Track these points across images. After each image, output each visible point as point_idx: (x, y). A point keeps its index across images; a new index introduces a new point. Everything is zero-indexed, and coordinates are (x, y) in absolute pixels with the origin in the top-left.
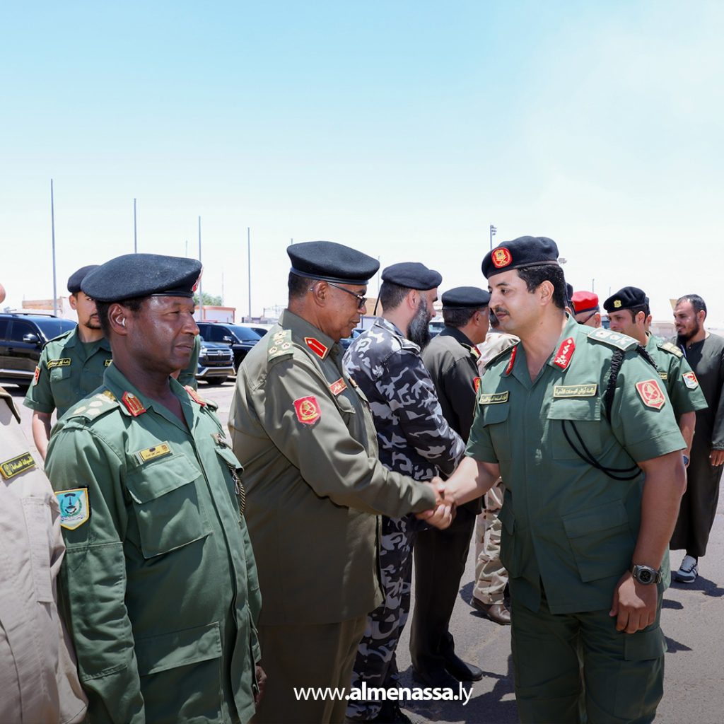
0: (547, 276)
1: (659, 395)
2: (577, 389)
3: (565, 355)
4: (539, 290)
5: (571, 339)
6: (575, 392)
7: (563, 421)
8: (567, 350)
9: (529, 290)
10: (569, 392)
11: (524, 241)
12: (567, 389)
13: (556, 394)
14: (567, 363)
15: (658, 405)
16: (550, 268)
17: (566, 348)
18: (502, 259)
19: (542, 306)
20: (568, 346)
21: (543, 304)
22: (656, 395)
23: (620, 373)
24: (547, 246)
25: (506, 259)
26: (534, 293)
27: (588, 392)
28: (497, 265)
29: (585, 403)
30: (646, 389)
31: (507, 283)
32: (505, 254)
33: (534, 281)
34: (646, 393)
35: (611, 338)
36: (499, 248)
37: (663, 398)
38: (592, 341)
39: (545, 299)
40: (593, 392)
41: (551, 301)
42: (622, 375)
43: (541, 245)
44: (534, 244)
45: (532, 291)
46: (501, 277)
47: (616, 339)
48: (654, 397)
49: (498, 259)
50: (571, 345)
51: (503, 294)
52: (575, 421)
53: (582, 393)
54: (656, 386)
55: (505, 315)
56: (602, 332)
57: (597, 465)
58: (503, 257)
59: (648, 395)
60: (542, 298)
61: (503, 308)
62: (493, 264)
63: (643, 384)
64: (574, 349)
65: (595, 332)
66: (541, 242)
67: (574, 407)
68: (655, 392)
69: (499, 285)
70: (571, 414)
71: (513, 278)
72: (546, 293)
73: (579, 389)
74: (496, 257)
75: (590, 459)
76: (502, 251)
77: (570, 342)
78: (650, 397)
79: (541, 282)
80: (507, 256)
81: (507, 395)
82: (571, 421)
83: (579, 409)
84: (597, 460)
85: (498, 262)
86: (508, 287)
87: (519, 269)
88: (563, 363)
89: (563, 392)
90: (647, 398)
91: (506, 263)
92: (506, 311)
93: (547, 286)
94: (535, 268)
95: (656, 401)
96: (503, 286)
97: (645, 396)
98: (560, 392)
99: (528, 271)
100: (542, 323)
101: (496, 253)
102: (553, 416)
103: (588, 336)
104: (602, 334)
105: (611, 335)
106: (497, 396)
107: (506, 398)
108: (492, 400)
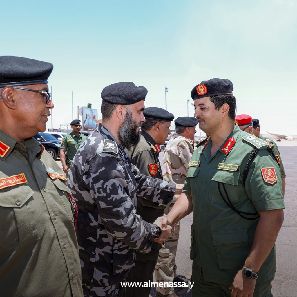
0: (226, 101)
1: (274, 177)
2: (229, 166)
3: (228, 147)
4: (221, 108)
5: (234, 138)
6: (228, 168)
7: (219, 182)
8: (230, 144)
9: (216, 108)
10: (225, 167)
11: (214, 81)
12: (225, 165)
13: (219, 168)
14: (228, 151)
15: (272, 182)
16: (228, 97)
17: (230, 143)
18: (202, 90)
19: (223, 117)
20: (231, 142)
21: (223, 116)
22: (272, 176)
23: (254, 162)
24: (227, 84)
25: (204, 91)
27: (234, 169)
28: (199, 94)
29: (232, 174)
30: (267, 172)
31: (204, 104)
32: (204, 88)
33: (218, 104)
34: (266, 174)
35: (254, 141)
36: (201, 84)
37: (276, 179)
38: (244, 141)
39: (225, 113)
40: (236, 169)
41: (228, 115)
43: (224, 84)
44: (220, 83)
45: (217, 109)
46: (201, 101)
47: (256, 142)
48: (270, 177)
49: (200, 90)
50: (232, 141)
51: (202, 110)
52: (225, 183)
53: (231, 169)
54: (273, 171)
55: (202, 121)
56: (250, 137)
57: (234, 209)
58: (203, 89)
59: (267, 175)
60: (223, 112)
61: (201, 117)
62: (197, 93)
63: (265, 169)
64: (234, 144)
65: (247, 137)
66: (224, 82)
67: (226, 176)
68: (272, 175)
69: (200, 105)
70: (223, 179)
71: (207, 102)
72: (225, 110)
73: (230, 167)
74: (198, 90)
75: (230, 205)
76: (202, 86)
77: (232, 140)
78: (268, 177)
79: (223, 104)
80: (205, 89)
81: (199, 163)
82: (223, 184)
84: (235, 206)
85: (200, 92)
86: (205, 107)
87: (211, 97)
88: (226, 151)
89: (223, 167)
90: (266, 177)
91: (204, 93)
92: (203, 119)
93: (226, 106)
94: (220, 96)
95: (271, 180)
96: (202, 106)
97: (265, 175)
98: (221, 167)
99: (216, 98)
100: (221, 127)
101: (199, 87)
102: (214, 179)
103: (243, 138)
104: (250, 138)
105: (255, 139)
106: (196, 163)
107: (199, 165)
108: (194, 164)
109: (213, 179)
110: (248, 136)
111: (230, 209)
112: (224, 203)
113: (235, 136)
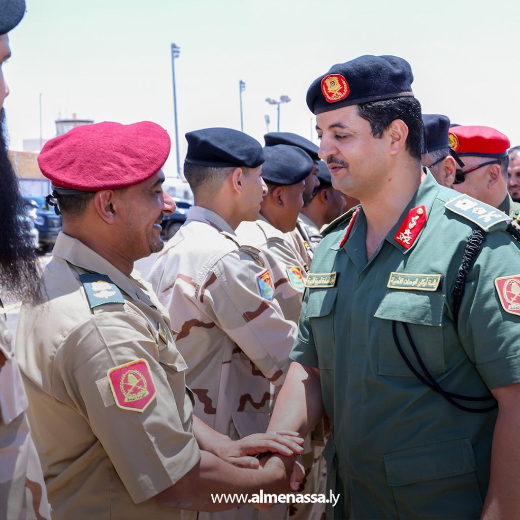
0: (399, 113)
2: (417, 280)
3: (411, 230)
4: (388, 134)
5: (423, 208)
6: (415, 283)
7: (394, 322)
8: (415, 224)
9: (375, 134)
10: (407, 283)
12: (405, 278)
13: (391, 285)
14: (412, 241)
16: (403, 103)
17: (414, 219)
18: (335, 89)
19: (392, 155)
20: (417, 217)
21: (393, 152)
23: (476, 263)
24: (397, 71)
25: (342, 91)
26: (380, 137)
27: (430, 284)
28: (329, 98)
29: (426, 298)
30: (508, 287)
31: (344, 124)
32: (340, 83)
34: (508, 293)
35: (474, 211)
36: (331, 74)
38: (450, 214)
39: (396, 144)
40: (435, 285)
41: (404, 149)
42: (479, 266)
43: (390, 70)
44: (380, 69)
45: (378, 135)
46: (334, 116)
47: (480, 212)
49: (330, 90)
50: (420, 216)
51: (337, 139)
52: (408, 323)
53: (422, 285)
55: (341, 168)
56: (464, 201)
57: (436, 388)
58: (337, 87)
59: (510, 296)
60: (393, 143)
61: (339, 157)
62: (324, 97)
63: (505, 280)
64: (426, 222)
65: (455, 202)
66: (390, 65)
67: (410, 304)
69: (333, 126)
70: (404, 313)
71: (351, 118)
72: (397, 136)
73: (420, 280)
74: (326, 88)
75: (427, 378)
76: (335, 79)
77: (420, 211)
78: (514, 299)
79: (391, 122)
80: (342, 85)
81: (335, 277)
82: (404, 324)
83: (414, 308)
84: (438, 381)
85: (331, 94)
86: (345, 131)
87: (361, 105)
88: (406, 241)
89: (401, 282)
90: (508, 301)
91: (341, 96)
92: (342, 163)
93: (399, 127)
94: (382, 104)
96: (338, 129)
97: (506, 297)
98: (397, 282)
99: (373, 108)
100: (390, 180)
101: (328, 82)
102: (382, 314)
103: (445, 206)
104: (464, 204)
105: (476, 207)
106: (324, 277)
107: (333, 281)
108: (320, 282)
109: (377, 315)
110: (457, 200)
111: (426, 390)
112: (410, 374)
113: (426, 202)
